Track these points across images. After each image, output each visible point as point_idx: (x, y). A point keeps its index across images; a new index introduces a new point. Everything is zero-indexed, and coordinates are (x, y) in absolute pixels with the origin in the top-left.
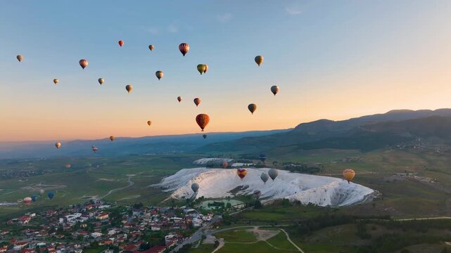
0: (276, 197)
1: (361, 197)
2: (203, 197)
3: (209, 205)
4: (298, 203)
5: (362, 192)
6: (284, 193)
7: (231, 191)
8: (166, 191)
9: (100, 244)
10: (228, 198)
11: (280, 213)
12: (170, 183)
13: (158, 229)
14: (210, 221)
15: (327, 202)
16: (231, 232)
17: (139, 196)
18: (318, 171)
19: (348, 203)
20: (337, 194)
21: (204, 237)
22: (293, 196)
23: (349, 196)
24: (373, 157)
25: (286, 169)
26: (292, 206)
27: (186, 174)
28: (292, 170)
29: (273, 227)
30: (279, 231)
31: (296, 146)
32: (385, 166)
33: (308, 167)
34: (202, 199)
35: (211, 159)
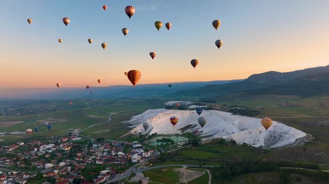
0: (216, 136)
1: (293, 140)
2: (156, 133)
3: (158, 141)
4: (234, 142)
5: (295, 135)
6: (224, 132)
7: (181, 129)
8: (131, 127)
9: (45, 176)
10: (177, 135)
11: (214, 152)
12: (136, 121)
13: (101, 163)
14: (148, 158)
15: (260, 143)
16: (159, 171)
17: (109, 130)
18: (257, 114)
19: (280, 144)
20: (271, 136)
21: (133, 175)
22: (230, 136)
23: (282, 138)
24: (311, 102)
25: (230, 111)
26: (227, 145)
27: (150, 113)
28: (235, 112)
29: (200, 167)
30: (204, 172)
31: (246, 93)
32: (321, 111)
33: (250, 110)
34: (155, 135)
35: (177, 102)
